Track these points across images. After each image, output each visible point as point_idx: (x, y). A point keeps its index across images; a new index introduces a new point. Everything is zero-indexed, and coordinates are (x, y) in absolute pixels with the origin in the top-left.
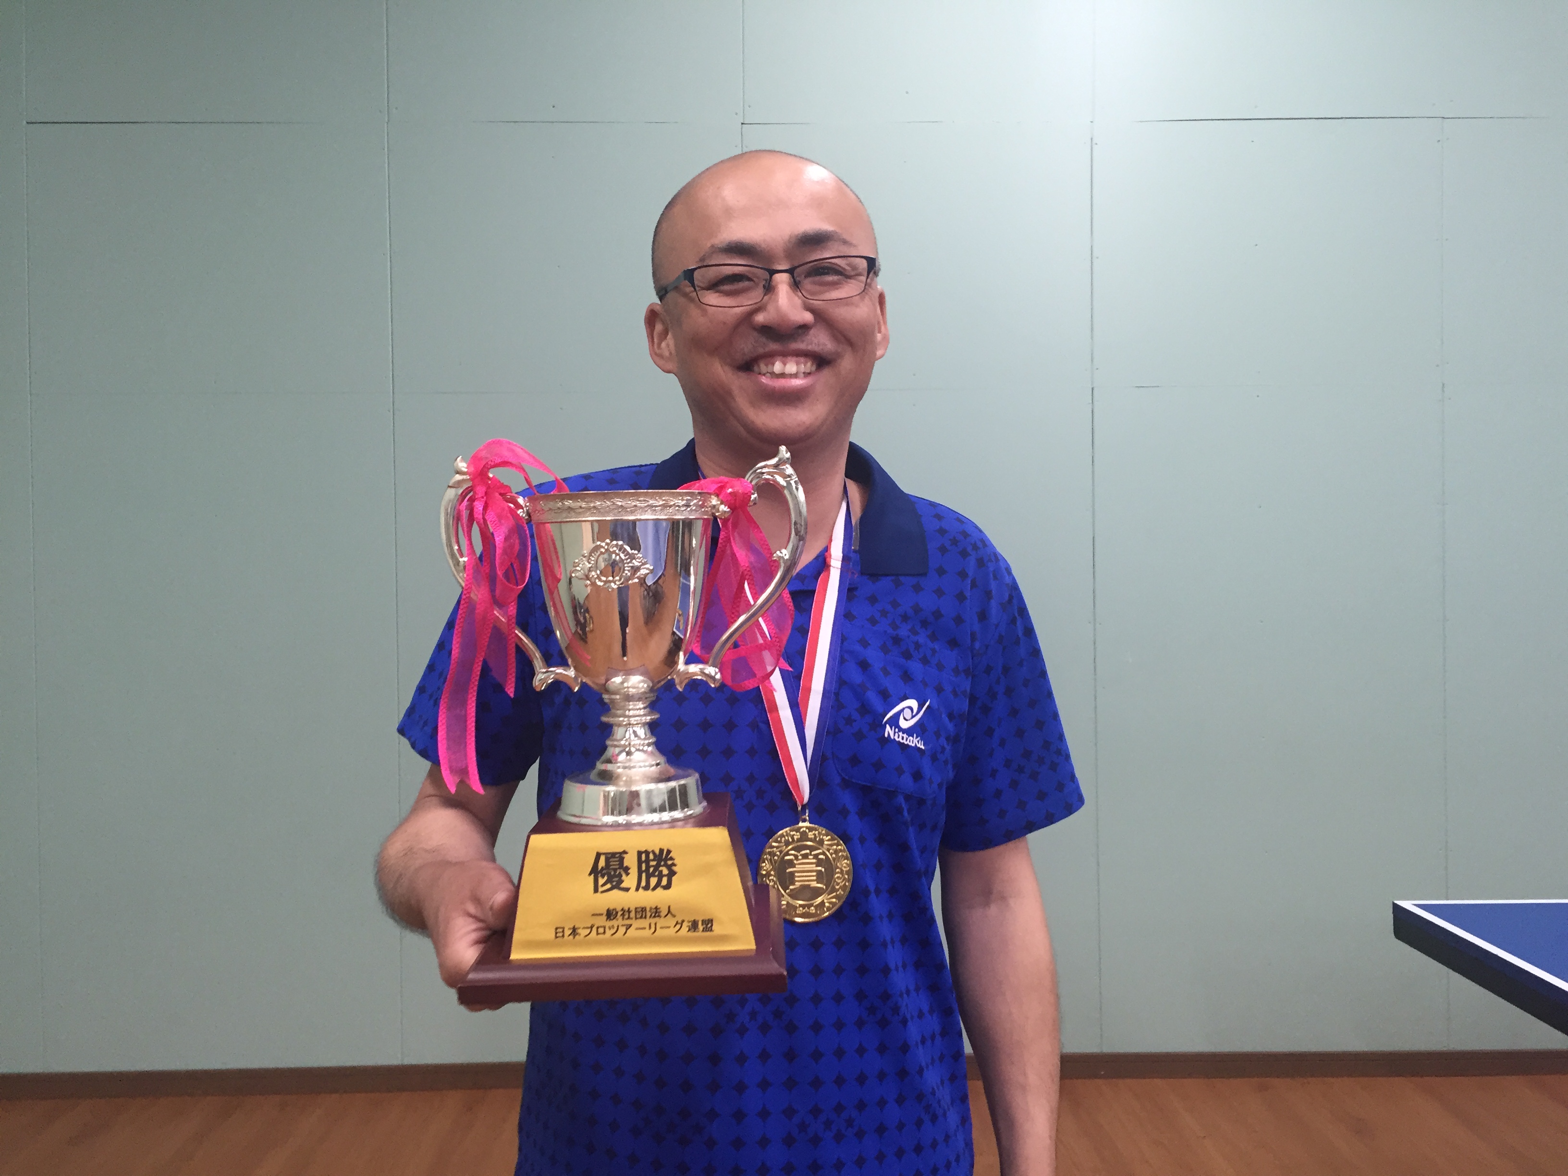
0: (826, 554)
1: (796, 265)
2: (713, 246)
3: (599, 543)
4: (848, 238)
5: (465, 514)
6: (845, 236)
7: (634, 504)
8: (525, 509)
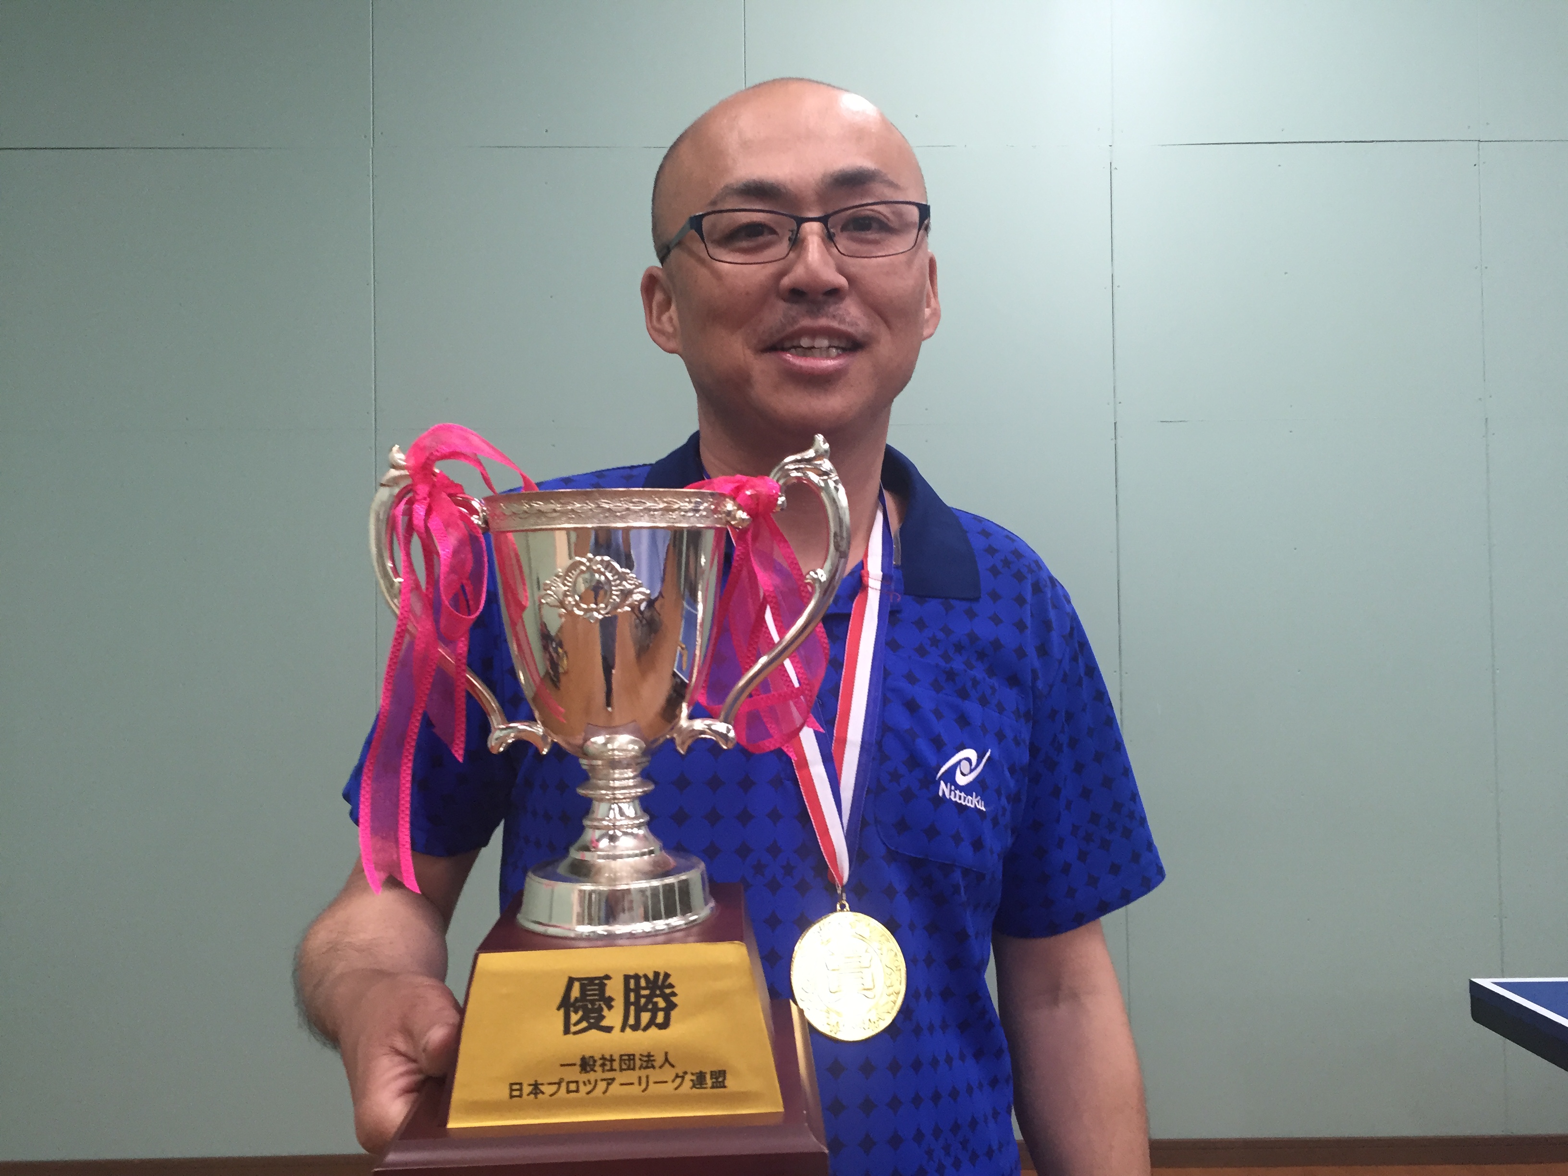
0: (863, 572)
1: (830, 211)
2: (726, 187)
3: (578, 558)
4: (895, 181)
5: (402, 521)
6: (891, 177)
7: (627, 506)
8: (481, 515)
